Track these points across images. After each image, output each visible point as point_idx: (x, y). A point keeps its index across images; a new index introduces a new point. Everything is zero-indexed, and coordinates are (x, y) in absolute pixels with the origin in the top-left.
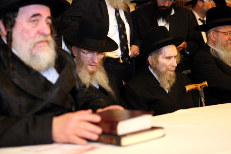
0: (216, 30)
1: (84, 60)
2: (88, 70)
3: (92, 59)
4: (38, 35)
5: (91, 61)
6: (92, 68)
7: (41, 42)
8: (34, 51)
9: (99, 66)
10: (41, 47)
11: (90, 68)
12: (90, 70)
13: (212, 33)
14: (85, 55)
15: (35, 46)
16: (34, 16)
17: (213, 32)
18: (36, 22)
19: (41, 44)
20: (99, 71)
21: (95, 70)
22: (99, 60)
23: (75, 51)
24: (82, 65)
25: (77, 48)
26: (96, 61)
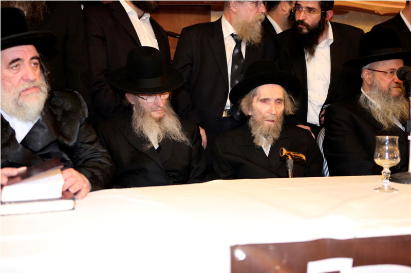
0: (371, 68)
1: (145, 107)
2: (153, 118)
3: (155, 104)
4: (22, 82)
5: (154, 106)
6: (158, 113)
7: (27, 90)
8: (21, 101)
9: (166, 108)
10: (27, 95)
11: (156, 115)
12: (156, 117)
13: (366, 73)
14: (145, 101)
15: (20, 95)
16: (14, 61)
17: (367, 71)
18: (18, 67)
19: (28, 92)
20: (167, 115)
21: (163, 115)
22: (164, 101)
23: (130, 97)
24: (144, 114)
25: (132, 95)
26: (162, 105)
